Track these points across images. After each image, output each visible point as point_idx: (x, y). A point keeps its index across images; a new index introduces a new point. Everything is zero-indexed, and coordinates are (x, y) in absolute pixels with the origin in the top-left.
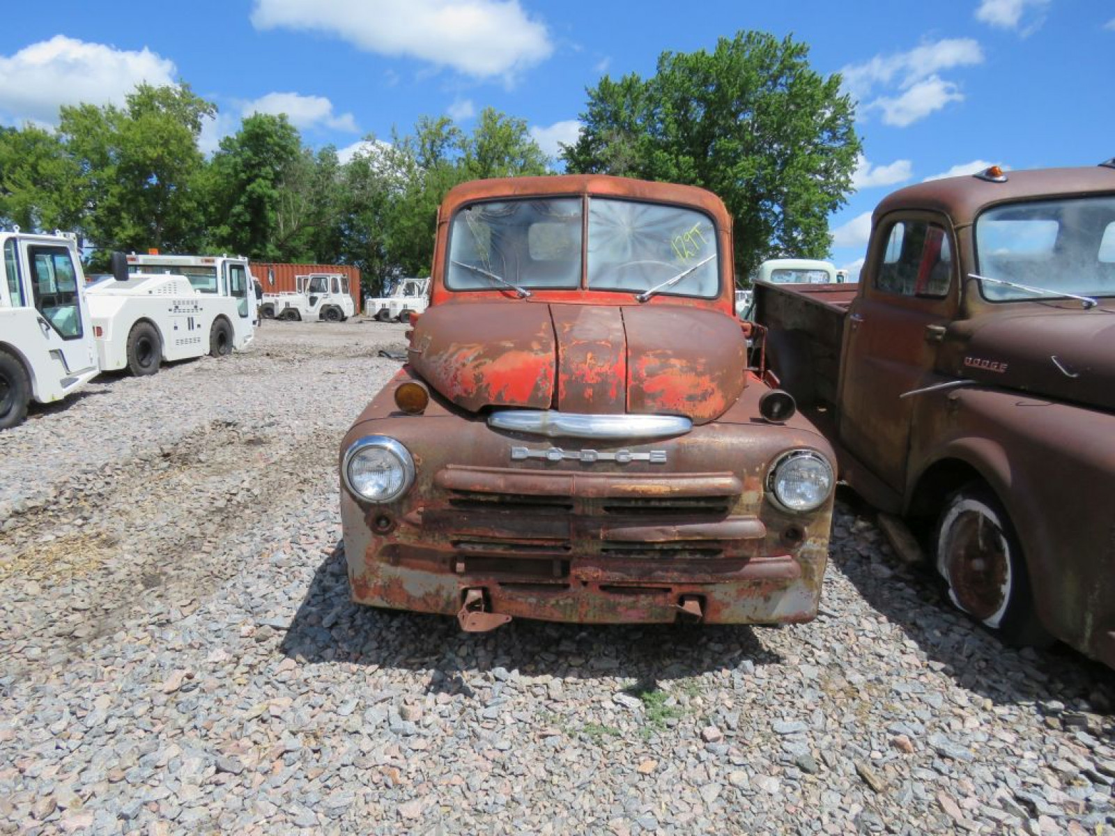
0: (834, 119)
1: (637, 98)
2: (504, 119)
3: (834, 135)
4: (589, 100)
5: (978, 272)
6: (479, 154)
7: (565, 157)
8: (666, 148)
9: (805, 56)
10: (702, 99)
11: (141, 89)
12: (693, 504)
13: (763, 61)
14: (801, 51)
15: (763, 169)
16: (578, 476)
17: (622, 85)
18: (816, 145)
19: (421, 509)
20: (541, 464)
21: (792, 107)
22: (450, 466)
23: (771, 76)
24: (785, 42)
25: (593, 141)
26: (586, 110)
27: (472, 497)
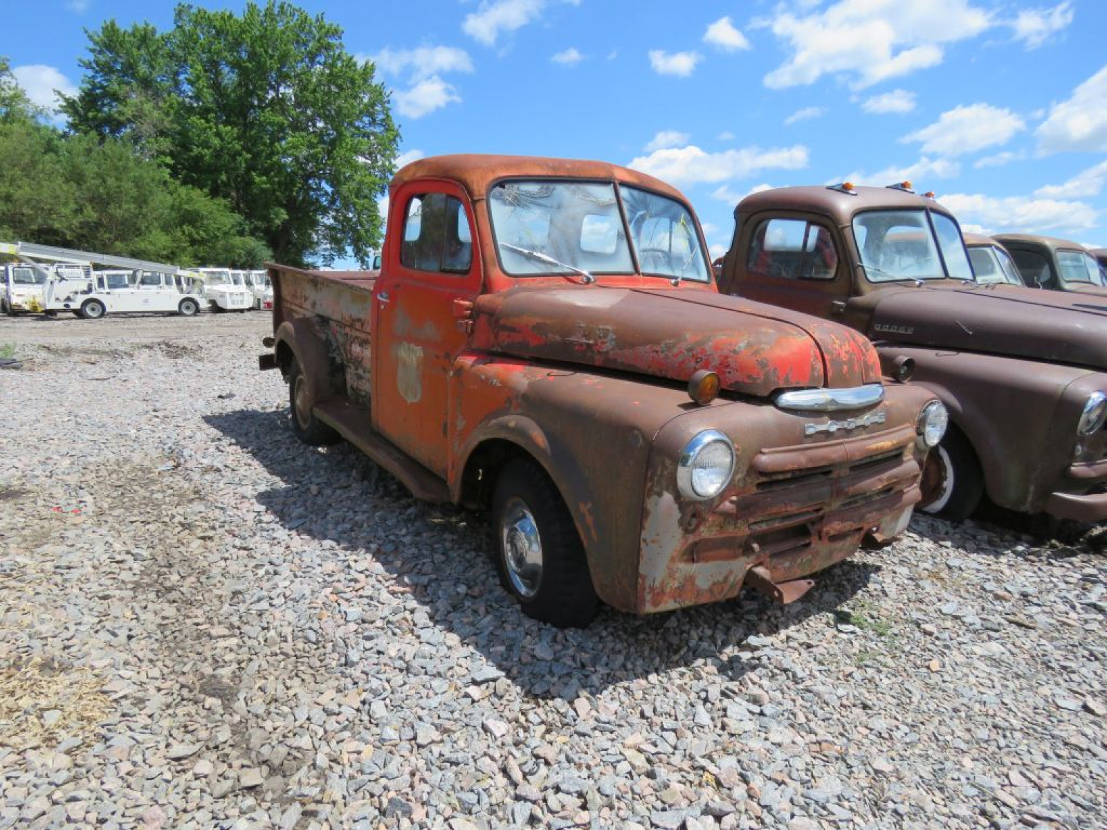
0: (373, 105)
1: (155, 52)
3: (374, 120)
4: (92, 45)
7: (64, 110)
8: (204, 113)
9: (340, 38)
10: (236, 65)
13: (298, 36)
14: (336, 33)
15: (314, 148)
16: (847, 443)
17: (134, 35)
18: (358, 128)
19: (734, 498)
20: (823, 436)
21: (333, 88)
22: (764, 450)
23: (310, 52)
24: (317, 20)
25: (103, 96)
26: (88, 57)
27: (774, 477)
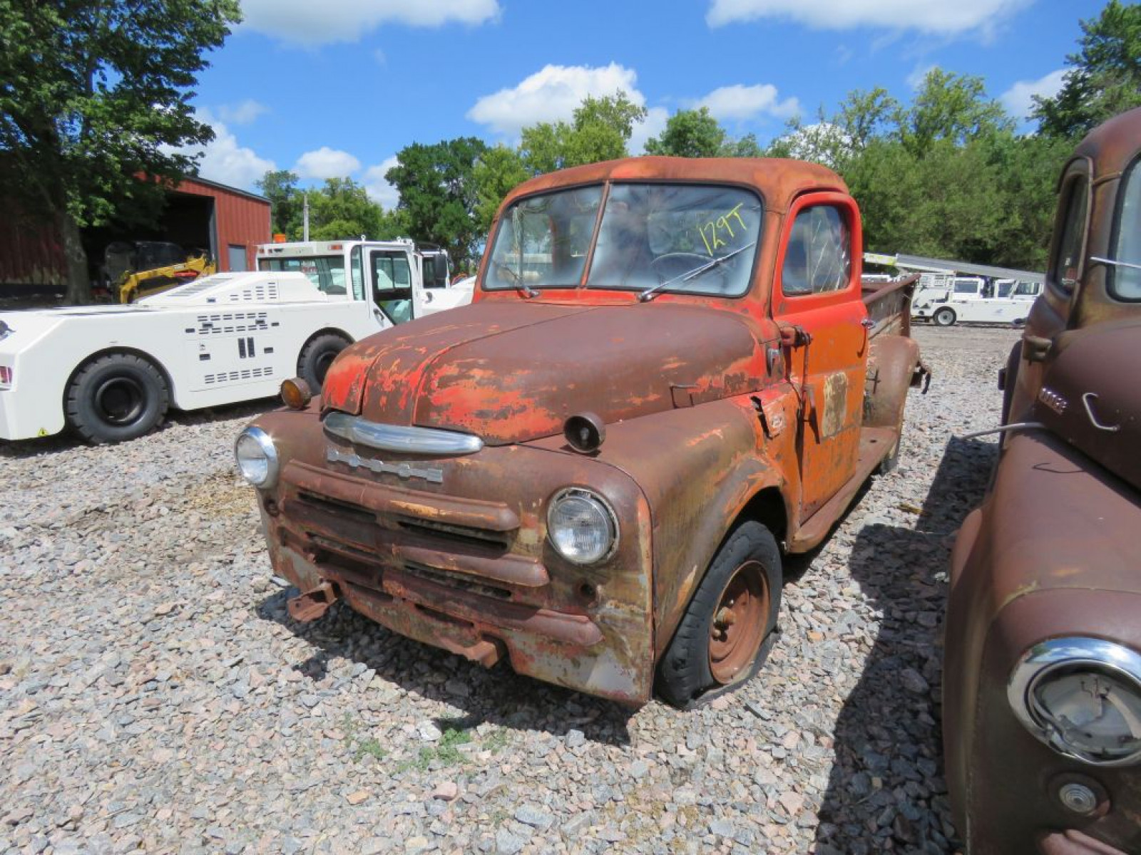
2: (953, 79)
4: (1083, 36)
5: (1111, 255)
6: (917, 126)
7: (1039, 114)
11: (585, 103)
12: (471, 534)
16: (372, 486)
19: (284, 498)
20: (344, 468)
22: (291, 461)
25: (1084, 90)
26: (1078, 50)
